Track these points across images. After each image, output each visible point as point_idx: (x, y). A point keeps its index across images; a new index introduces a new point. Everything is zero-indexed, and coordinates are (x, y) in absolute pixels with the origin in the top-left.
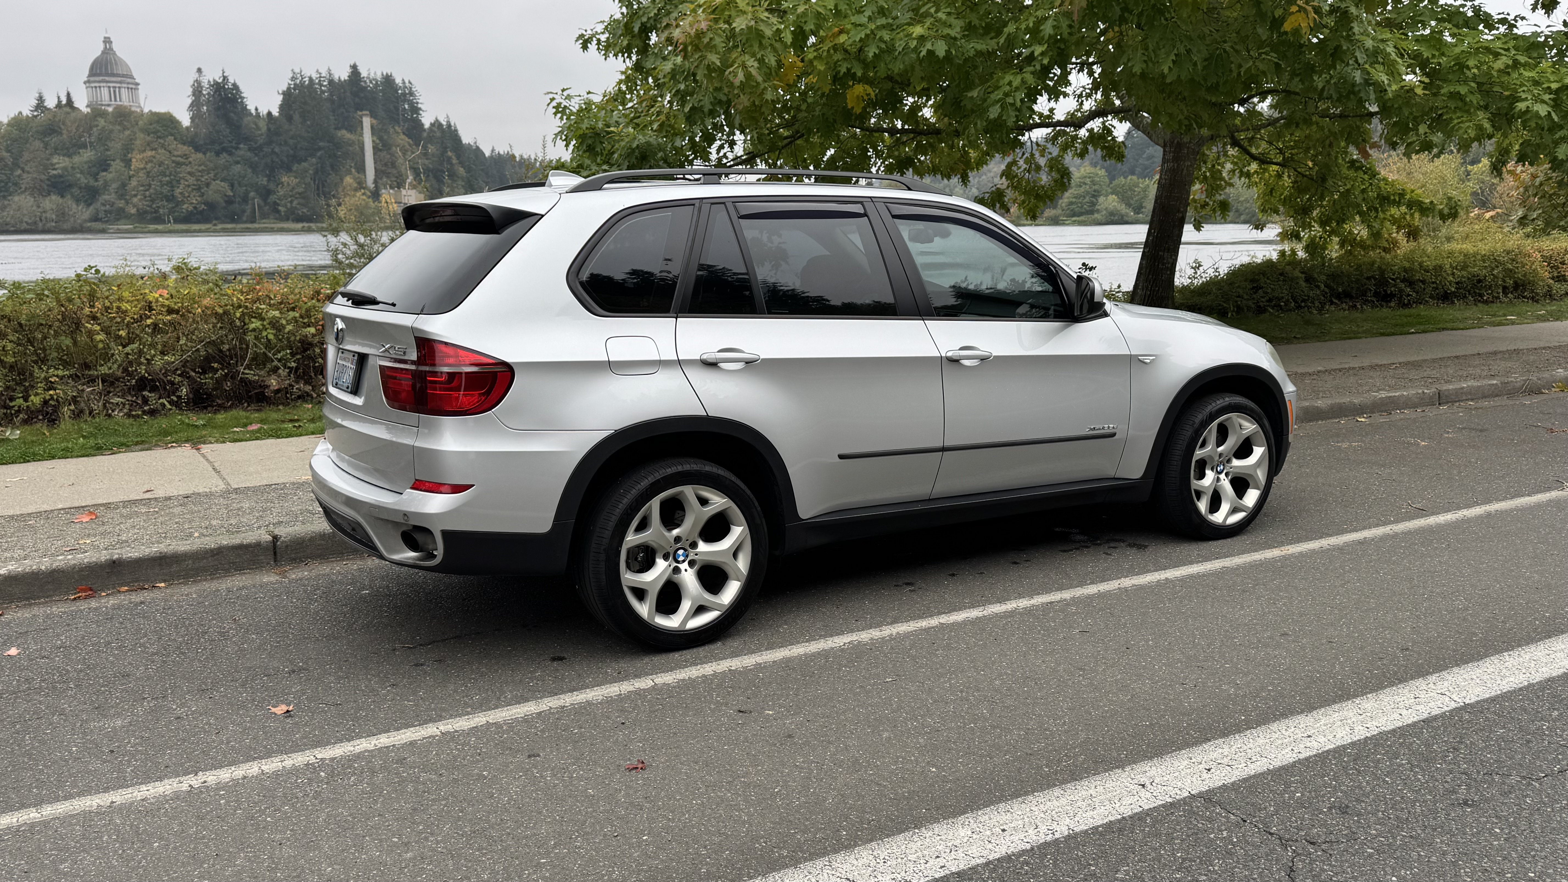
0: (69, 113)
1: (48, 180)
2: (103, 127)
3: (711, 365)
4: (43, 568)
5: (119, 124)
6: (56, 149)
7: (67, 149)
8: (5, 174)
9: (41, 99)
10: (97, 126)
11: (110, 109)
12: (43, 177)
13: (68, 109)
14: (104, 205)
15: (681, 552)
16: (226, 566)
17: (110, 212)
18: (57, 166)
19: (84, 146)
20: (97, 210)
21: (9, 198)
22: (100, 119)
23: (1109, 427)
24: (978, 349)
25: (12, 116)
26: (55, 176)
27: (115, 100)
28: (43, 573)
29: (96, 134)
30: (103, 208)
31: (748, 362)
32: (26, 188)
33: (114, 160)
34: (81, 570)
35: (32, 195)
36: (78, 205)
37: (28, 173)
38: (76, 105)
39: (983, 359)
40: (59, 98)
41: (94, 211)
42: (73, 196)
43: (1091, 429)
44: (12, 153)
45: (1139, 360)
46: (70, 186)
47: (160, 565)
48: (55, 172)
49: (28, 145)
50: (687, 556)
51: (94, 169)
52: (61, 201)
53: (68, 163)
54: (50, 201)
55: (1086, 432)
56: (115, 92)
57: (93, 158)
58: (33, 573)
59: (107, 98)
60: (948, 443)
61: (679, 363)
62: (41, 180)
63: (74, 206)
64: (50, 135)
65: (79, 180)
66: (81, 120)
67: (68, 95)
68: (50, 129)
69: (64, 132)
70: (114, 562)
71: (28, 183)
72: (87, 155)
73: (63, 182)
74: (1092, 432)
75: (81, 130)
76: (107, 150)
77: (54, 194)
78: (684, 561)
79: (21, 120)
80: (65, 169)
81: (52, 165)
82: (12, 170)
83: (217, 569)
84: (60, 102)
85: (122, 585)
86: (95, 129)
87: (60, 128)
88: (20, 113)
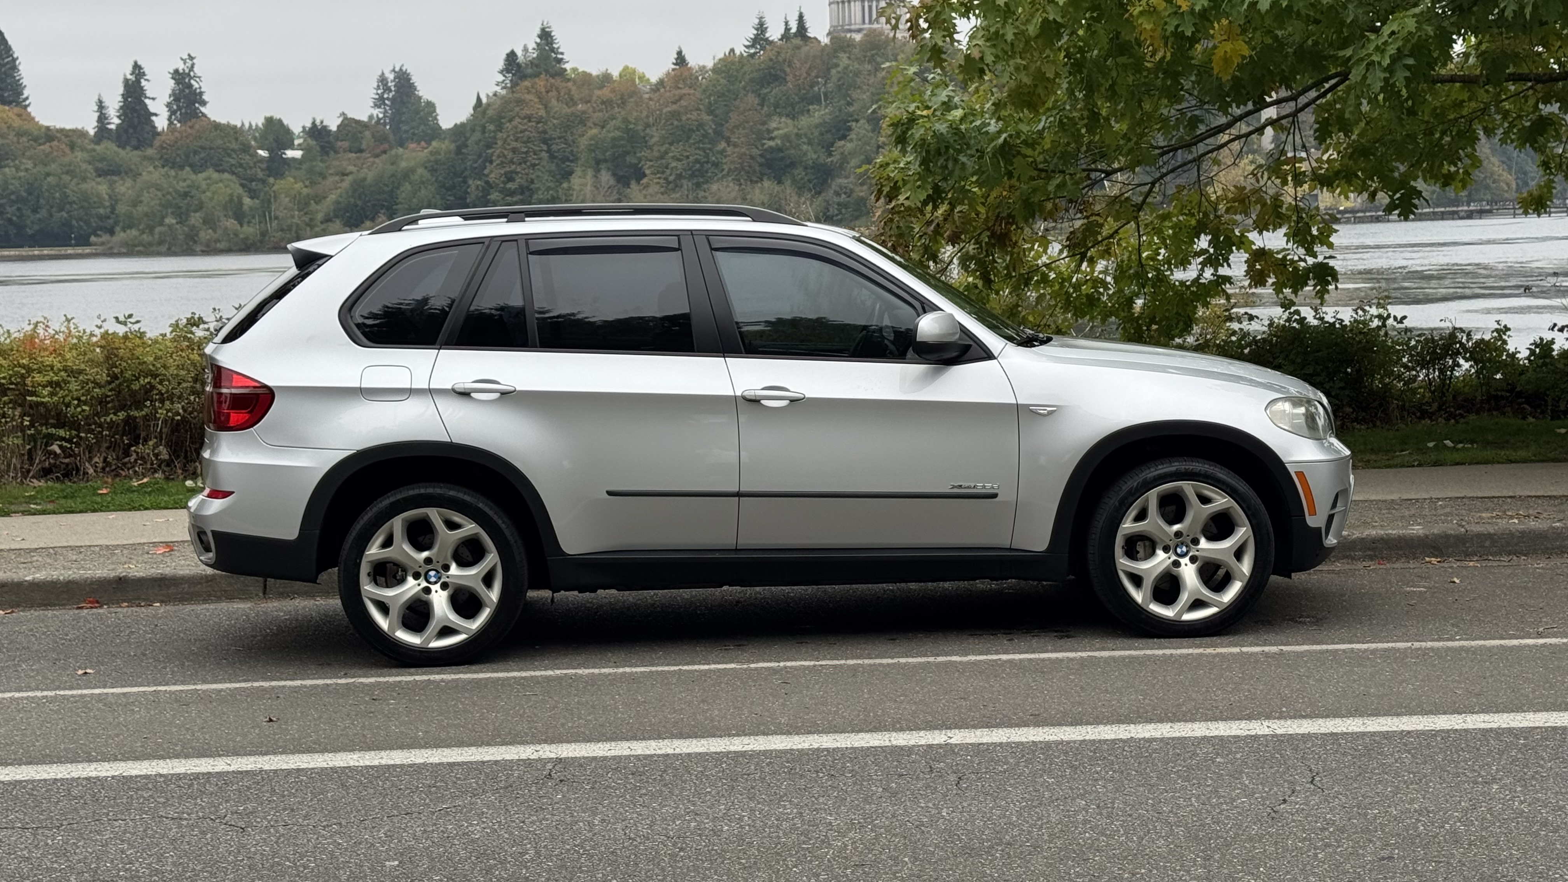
0: (798, 48)
1: (761, 156)
2: (846, 68)
3: (465, 394)
4: (61, 578)
5: (869, 62)
6: (777, 106)
7: (793, 106)
8: (704, 150)
9: (761, 27)
10: (837, 65)
11: (858, 37)
12: (755, 152)
13: (798, 41)
14: (838, 194)
15: (432, 573)
16: (219, 594)
17: (845, 205)
18: (776, 133)
19: (816, 100)
20: (827, 201)
21: (705, 186)
22: (841, 55)
23: (990, 487)
24: (788, 390)
25: (721, 55)
26: (771, 150)
27: (871, 23)
28: (61, 583)
29: (834, 79)
30: (836, 199)
31: (504, 393)
32: (730, 170)
33: (857, 121)
34: (92, 583)
35: (737, 181)
36: (800, 196)
37: (735, 145)
38: (811, 33)
39: (793, 401)
40: (786, 23)
41: (824, 204)
42: (794, 181)
43: (954, 487)
44: (716, 116)
45: (1031, 411)
46: (792, 165)
47: (160, 586)
48: (772, 143)
49: (737, 103)
50: (440, 578)
51: (828, 136)
52: (777, 188)
53: (791, 128)
54: (762, 189)
55: (946, 489)
56: (870, 10)
57: (827, 118)
58: (52, 582)
59: (859, 19)
60: (743, 489)
61: (431, 392)
62: (752, 157)
63: (794, 198)
64: (769, 84)
65: (805, 154)
66: (815, 57)
67: (801, 17)
68: (770, 75)
69: (790, 78)
70: (120, 579)
71: (733, 162)
72: (819, 114)
73: (782, 159)
74: (956, 490)
75: (813, 74)
76: (849, 104)
77: (769, 179)
78: (436, 583)
79: (732, 63)
80: (786, 137)
81: (769, 131)
82: (713, 142)
83: (210, 596)
84: (787, 29)
85: (125, 601)
86: (833, 71)
87: (785, 72)
88: (732, 50)
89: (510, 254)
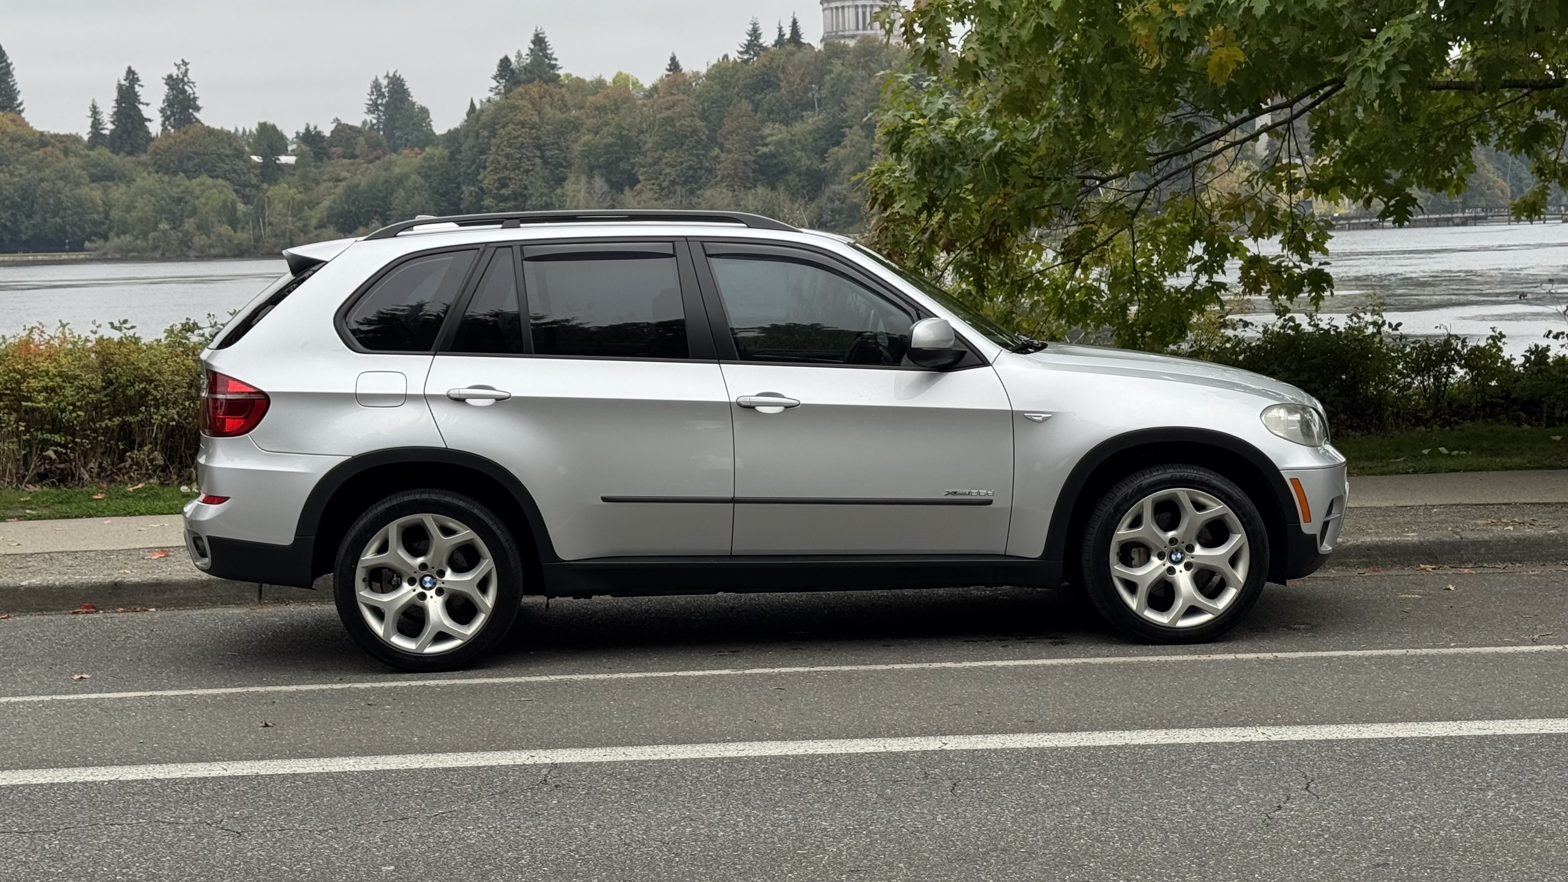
0: (792, 54)
1: (755, 162)
2: (840, 74)
3: (460, 400)
5: (863, 68)
6: (770, 112)
7: (786, 112)
8: (697, 156)
9: (755, 33)
10: (831, 72)
11: (852, 43)
12: (749, 158)
13: (791, 47)
14: (831, 200)
15: (427, 579)
16: (214, 599)
17: (839, 212)
18: (769, 139)
19: (810, 106)
20: (820, 208)
21: (699, 193)
22: (835, 61)
23: (983, 493)
24: (783, 397)
25: (715, 62)
26: (765, 156)
27: (864, 28)
29: (828, 85)
30: (830, 205)
31: (499, 399)
32: (723, 177)
33: (851, 127)
35: (731, 187)
36: (793, 202)
37: (729, 151)
38: (805, 39)
39: (788, 407)
40: (780, 29)
41: (817, 210)
42: (788, 187)
43: (949, 493)
44: (710, 122)
45: (1025, 417)
46: (786, 171)
47: (155, 591)
48: (765, 150)
49: (731, 109)
50: (435, 584)
51: (822, 142)
52: (771, 194)
53: (784, 135)
54: (755, 196)
55: (941, 496)
56: (864, 13)
57: (821, 124)
58: (48, 587)
59: (853, 25)
60: (738, 495)
61: (426, 398)
62: (745, 164)
63: (788, 204)
64: (762, 90)
65: (799, 160)
66: (808, 63)
67: (795, 23)
68: (764, 81)
69: (784, 84)
70: (116, 584)
71: (726, 168)
72: (813, 120)
73: (776, 165)
74: (951, 497)
75: (807, 80)
76: (843, 110)
77: (762, 185)
78: (431, 588)
79: (726, 69)
80: (780, 143)
81: (763, 138)
82: (707, 148)
83: (205, 601)
84: (781, 35)
85: (120, 606)
86: (827, 78)
87: (778, 78)
88: (726, 57)
89: (505, 260)
